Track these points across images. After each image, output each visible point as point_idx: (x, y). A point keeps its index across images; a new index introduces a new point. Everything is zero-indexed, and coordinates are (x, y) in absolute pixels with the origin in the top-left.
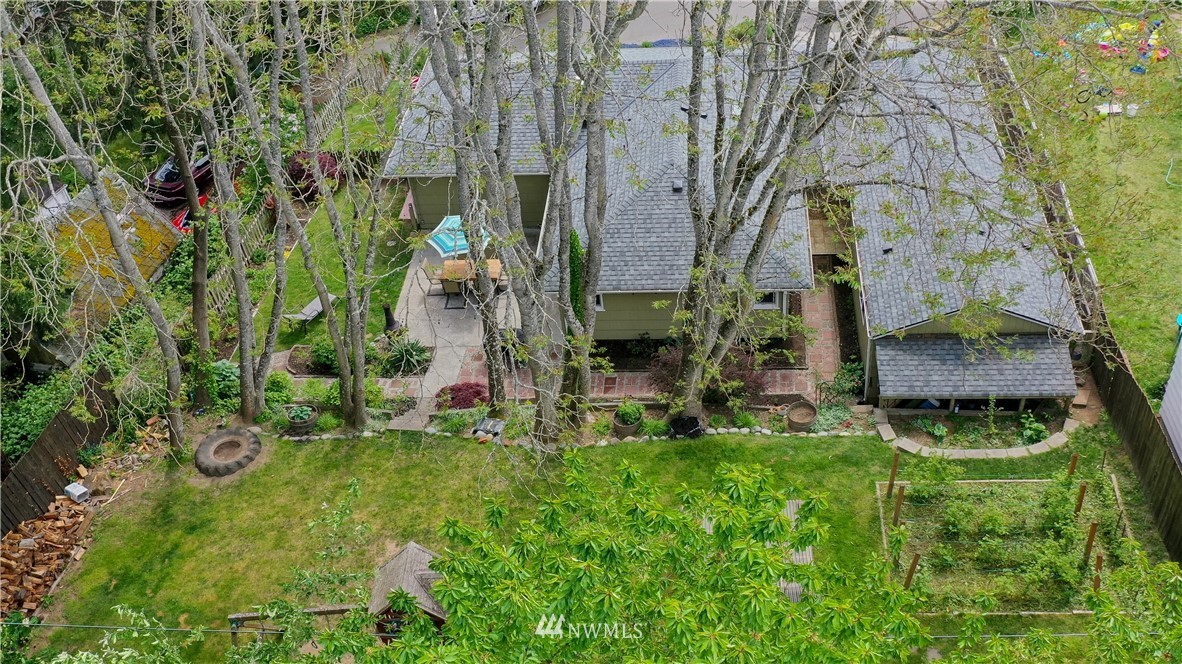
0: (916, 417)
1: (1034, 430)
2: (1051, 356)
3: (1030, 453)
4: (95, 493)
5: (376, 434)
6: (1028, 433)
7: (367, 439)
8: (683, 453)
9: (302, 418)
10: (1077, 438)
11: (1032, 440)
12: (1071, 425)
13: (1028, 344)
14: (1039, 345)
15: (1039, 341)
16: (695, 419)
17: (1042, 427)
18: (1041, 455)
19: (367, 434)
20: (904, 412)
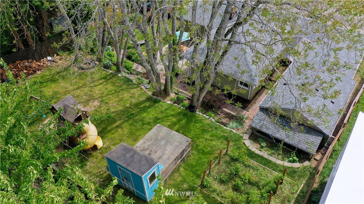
0: (261, 137)
1: (294, 159)
2: (314, 138)
3: (284, 164)
4: (53, 61)
5: (122, 76)
6: (291, 159)
7: (118, 76)
8: (185, 114)
9: (107, 64)
10: (304, 168)
11: (290, 161)
12: (307, 163)
13: (309, 131)
14: (312, 133)
15: (314, 132)
16: (195, 107)
17: (297, 159)
18: (286, 167)
19: (119, 75)
20: (258, 134)
